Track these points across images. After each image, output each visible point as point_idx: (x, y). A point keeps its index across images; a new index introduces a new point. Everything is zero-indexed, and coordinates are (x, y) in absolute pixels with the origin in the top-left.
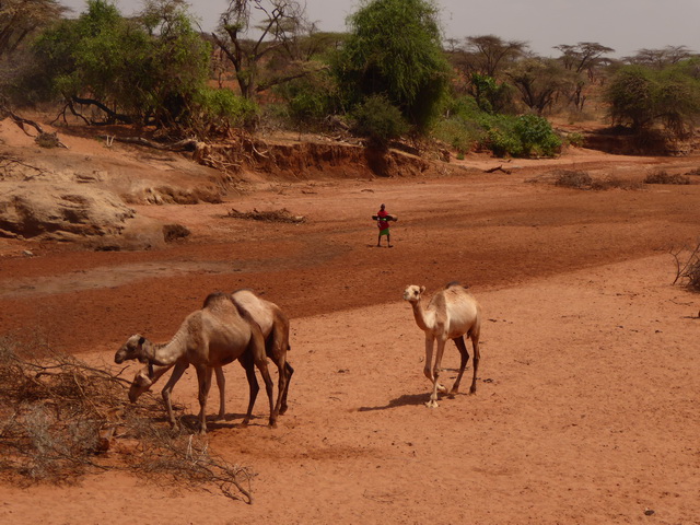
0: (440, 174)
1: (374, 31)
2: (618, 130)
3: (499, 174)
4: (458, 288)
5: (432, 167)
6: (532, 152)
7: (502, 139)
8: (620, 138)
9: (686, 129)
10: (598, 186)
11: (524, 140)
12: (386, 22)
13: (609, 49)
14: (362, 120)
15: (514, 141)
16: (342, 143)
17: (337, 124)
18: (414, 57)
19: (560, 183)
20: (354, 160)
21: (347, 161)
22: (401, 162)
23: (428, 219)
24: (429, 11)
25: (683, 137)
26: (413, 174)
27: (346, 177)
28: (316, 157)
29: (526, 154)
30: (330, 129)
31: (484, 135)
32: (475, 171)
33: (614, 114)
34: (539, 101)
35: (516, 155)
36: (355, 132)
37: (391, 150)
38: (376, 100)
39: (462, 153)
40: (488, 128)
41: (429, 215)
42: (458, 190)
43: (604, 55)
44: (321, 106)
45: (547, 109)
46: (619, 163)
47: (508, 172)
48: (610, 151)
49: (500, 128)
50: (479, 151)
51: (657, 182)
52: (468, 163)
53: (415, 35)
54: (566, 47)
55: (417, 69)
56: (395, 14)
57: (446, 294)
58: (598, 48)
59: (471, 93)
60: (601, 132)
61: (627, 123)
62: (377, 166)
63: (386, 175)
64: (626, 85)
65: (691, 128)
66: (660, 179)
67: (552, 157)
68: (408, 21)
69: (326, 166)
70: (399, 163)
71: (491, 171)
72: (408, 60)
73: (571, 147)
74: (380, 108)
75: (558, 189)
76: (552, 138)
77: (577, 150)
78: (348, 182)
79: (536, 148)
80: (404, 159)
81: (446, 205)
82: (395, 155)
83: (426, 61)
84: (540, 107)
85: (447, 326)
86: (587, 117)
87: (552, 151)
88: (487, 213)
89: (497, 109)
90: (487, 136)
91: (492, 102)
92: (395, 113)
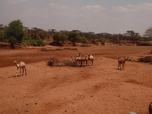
0: (23, 49)
1: (13, 26)
2: (54, 42)
3: (33, 49)
4: (22, 62)
5: (22, 48)
6: (40, 45)
7: (35, 43)
8: (55, 44)
9: (65, 42)
10: (47, 51)
11: (39, 44)
12: (14, 25)
13: (56, 30)
14: (10, 40)
15: (37, 44)
16: (7, 44)
17: (6, 41)
18: (19, 31)
19: (42, 50)
20: (9, 46)
21: (7, 47)
22: (17, 47)
23: (17, 56)
24: (21, 23)
25: (64, 43)
26: (19, 49)
27: (7, 49)
28: (2, 46)
29: (39, 46)
30: (5, 41)
31: (32, 43)
32: (29, 48)
33: (54, 40)
34: (43, 38)
35: (37, 46)
36: (9, 42)
37: (15, 45)
38: (12, 37)
39: (28, 46)
40: (33, 42)
41: (17, 55)
42: (24, 51)
43: (55, 31)
44: (4, 38)
45: (44, 39)
46: (54, 47)
47: (35, 49)
48: (53, 46)
49: (35, 42)
50: (31, 45)
51: (57, 50)
52: (29, 47)
53: (19, 27)
54: (49, 30)
55: (19, 32)
56: (16, 24)
57: (21, 62)
58: (54, 30)
59: (31, 36)
60: (52, 43)
61: (56, 41)
62: (12, 47)
63: (14, 49)
64: (55, 36)
65: (66, 42)
66: (58, 50)
67: (44, 46)
68: (18, 25)
69: (4, 47)
70: (16, 47)
71: (32, 48)
72: (18, 31)
73: (47, 45)
74: (13, 38)
75: (41, 51)
76: (44, 43)
77: (48, 45)
78: (7, 50)
79: (41, 45)
80: (17, 46)
81: (21, 53)
82: (15, 46)
83: (21, 31)
84: (43, 39)
85: (21, 66)
86: (50, 40)
87: (43, 45)
88: (27, 55)
89: (35, 39)
90: (33, 43)
91: (34, 38)
92: (15, 39)
